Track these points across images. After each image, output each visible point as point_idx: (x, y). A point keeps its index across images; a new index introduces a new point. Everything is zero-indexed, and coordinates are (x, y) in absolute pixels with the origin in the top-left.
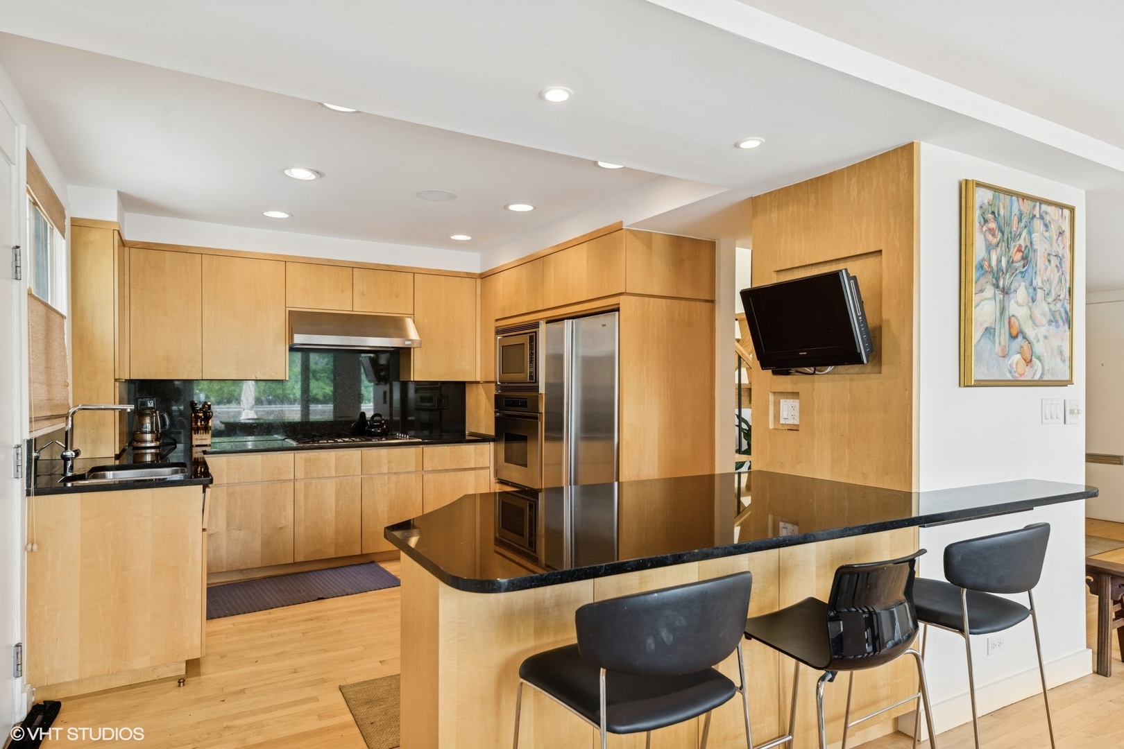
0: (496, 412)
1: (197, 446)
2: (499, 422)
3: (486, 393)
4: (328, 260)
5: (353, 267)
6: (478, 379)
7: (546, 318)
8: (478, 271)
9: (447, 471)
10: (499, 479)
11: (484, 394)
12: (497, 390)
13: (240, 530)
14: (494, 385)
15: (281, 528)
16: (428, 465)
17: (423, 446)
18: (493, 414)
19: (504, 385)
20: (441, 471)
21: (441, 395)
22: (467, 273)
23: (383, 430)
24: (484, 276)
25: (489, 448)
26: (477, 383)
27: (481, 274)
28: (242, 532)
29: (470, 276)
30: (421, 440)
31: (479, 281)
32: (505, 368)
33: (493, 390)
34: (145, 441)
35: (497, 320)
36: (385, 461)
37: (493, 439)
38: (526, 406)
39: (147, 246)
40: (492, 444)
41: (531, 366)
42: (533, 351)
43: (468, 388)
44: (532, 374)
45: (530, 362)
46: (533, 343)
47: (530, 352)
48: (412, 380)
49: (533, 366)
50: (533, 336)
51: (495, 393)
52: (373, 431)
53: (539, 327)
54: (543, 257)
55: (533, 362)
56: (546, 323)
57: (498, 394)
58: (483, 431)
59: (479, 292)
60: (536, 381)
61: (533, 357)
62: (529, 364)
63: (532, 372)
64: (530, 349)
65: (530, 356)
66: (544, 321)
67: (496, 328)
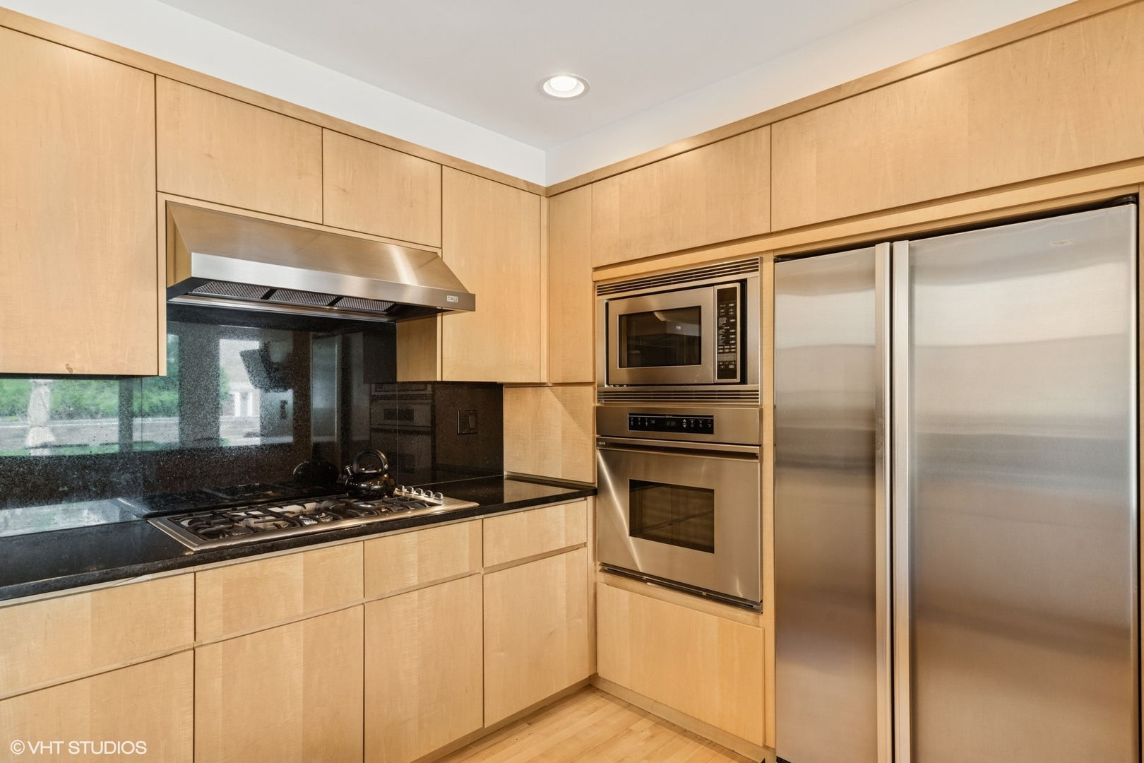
0: (595, 440)
3: (564, 405)
4: (267, 98)
5: (324, 126)
6: (544, 380)
7: (774, 250)
8: (544, 183)
9: (523, 561)
11: (559, 406)
12: (600, 399)
14: (589, 389)
16: (491, 554)
17: (480, 516)
18: (591, 443)
20: (513, 564)
22: (527, 183)
23: (385, 483)
24: (553, 193)
26: (539, 385)
27: (548, 189)
29: (531, 189)
31: (544, 199)
33: (588, 400)
35: (596, 269)
36: (413, 558)
37: (594, 491)
38: (711, 431)
41: (727, 351)
42: (732, 321)
43: (508, 396)
44: (731, 367)
45: (721, 342)
46: (732, 305)
47: (721, 323)
48: (439, 379)
49: (733, 350)
50: (735, 289)
51: (593, 405)
52: (364, 488)
53: (758, 270)
54: (771, 124)
55: (733, 342)
56: (776, 261)
57: (603, 405)
58: (557, 473)
59: (544, 222)
60: (744, 381)
61: (733, 331)
62: (718, 345)
63: (730, 363)
64: (723, 316)
65: (721, 331)
66: (771, 256)
67: (595, 282)
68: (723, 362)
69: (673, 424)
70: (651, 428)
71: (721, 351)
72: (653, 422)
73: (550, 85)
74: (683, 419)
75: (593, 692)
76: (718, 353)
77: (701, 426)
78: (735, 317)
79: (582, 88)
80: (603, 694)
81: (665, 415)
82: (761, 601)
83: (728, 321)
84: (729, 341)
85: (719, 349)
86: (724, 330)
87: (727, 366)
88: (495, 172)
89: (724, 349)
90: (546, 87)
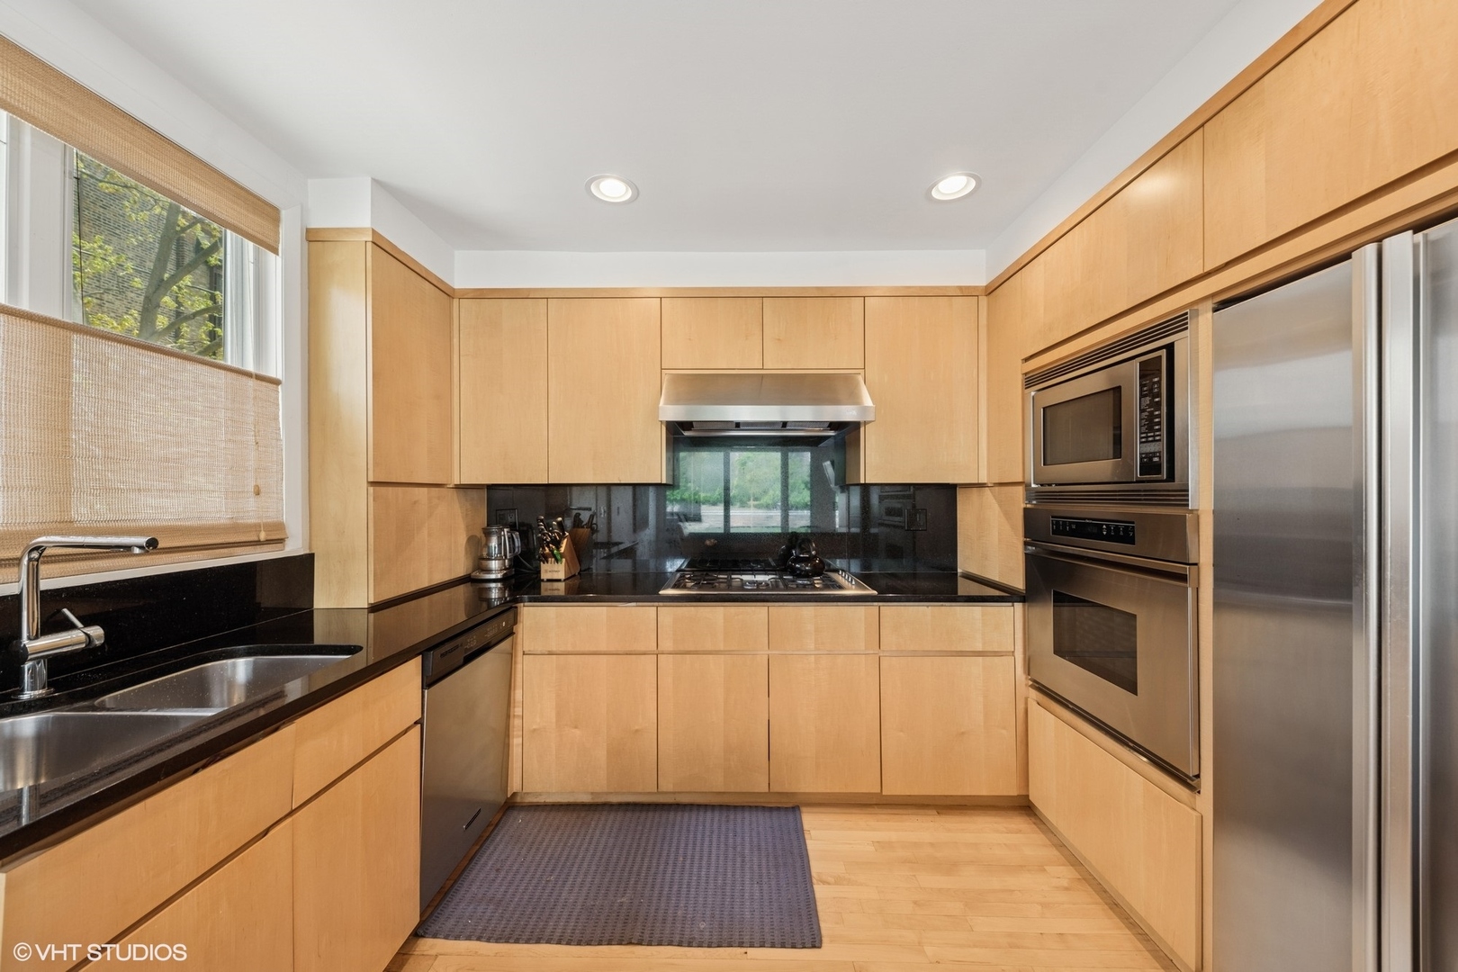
0: (1026, 544)
1: (549, 580)
2: (1035, 565)
3: (1000, 506)
5: (764, 296)
6: (983, 480)
7: (1213, 295)
8: (982, 281)
9: (926, 654)
10: (1035, 681)
11: (996, 506)
12: (1029, 499)
13: (576, 727)
14: (1020, 490)
15: (637, 731)
16: (889, 639)
17: (880, 604)
18: (1020, 547)
19: (1047, 488)
20: (914, 654)
21: (914, 506)
22: (960, 288)
23: (814, 566)
24: (991, 290)
25: (1012, 614)
26: (981, 486)
27: (987, 287)
28: (577, 732)
29: (966, 292)
30: (875, 592)
31: (984, 300)
32: (1048, 453)
33: (1019, 499)
34: (489, 571)
35: (1026, 360)
36: (809, 628)
37: (1022, 598)
38: (1131, 541)
39: (480, 295)
40: (1019, 606)
41: (1150, 439)
42: (1157, 400)
43: (961, 496)
44: (1156, 459)
45: (1144, 429)
46: (1156, 380)
47: (1144, 404)
48: (862, 481)
49: (1158, 438)
50: (1160, 358)
51: (1023, 506)
52: (798, 568)
53: (1187, 328)
54: (1203, 125)
55: (1157, 427)
56: (1215, 310)
57: (1032, 506)
58: (994, 576)
59: (983, 321)
60: (1171, 477)
61: (1157, 413)
62: (1141, 433)
63: (1154, 454)
64: (1146, 396)
65: (1144, 414)
66: (1210, 305)
67: (1026, 374)
68: (1146, 454)
69: (1095, 531)
70: (1073, 533)
71: (1143, 440)
72: (1074, 527)
73: (939, 191)
74: (1103, 525)
75: (1029, 815)
76: (1141, 443)
77: (1121, 533)
78: (1159, 395)
79: (973, 184)
80: (1038, 821)
81: (1085, 519)
82: (1198, 776)
83: (1152, 401)
84: (1153, 427)
85: (1141, 438)
86: (1147, 414)
87: (1151, 459)
88: (921, 288)
89: (1147, 437)
90: (935, 194)
